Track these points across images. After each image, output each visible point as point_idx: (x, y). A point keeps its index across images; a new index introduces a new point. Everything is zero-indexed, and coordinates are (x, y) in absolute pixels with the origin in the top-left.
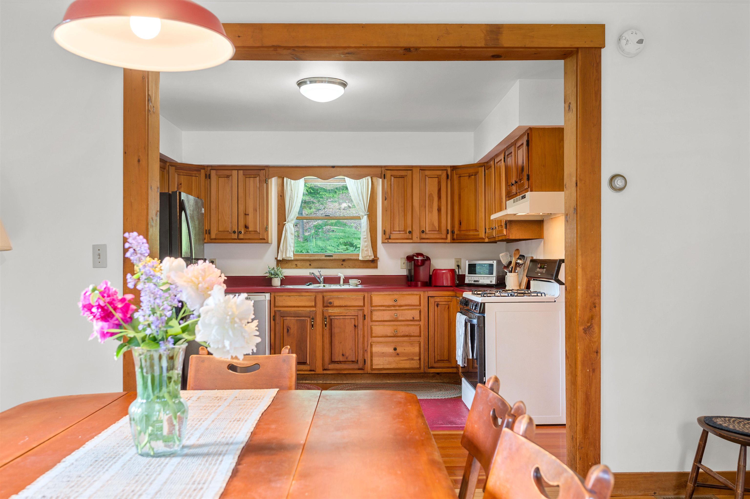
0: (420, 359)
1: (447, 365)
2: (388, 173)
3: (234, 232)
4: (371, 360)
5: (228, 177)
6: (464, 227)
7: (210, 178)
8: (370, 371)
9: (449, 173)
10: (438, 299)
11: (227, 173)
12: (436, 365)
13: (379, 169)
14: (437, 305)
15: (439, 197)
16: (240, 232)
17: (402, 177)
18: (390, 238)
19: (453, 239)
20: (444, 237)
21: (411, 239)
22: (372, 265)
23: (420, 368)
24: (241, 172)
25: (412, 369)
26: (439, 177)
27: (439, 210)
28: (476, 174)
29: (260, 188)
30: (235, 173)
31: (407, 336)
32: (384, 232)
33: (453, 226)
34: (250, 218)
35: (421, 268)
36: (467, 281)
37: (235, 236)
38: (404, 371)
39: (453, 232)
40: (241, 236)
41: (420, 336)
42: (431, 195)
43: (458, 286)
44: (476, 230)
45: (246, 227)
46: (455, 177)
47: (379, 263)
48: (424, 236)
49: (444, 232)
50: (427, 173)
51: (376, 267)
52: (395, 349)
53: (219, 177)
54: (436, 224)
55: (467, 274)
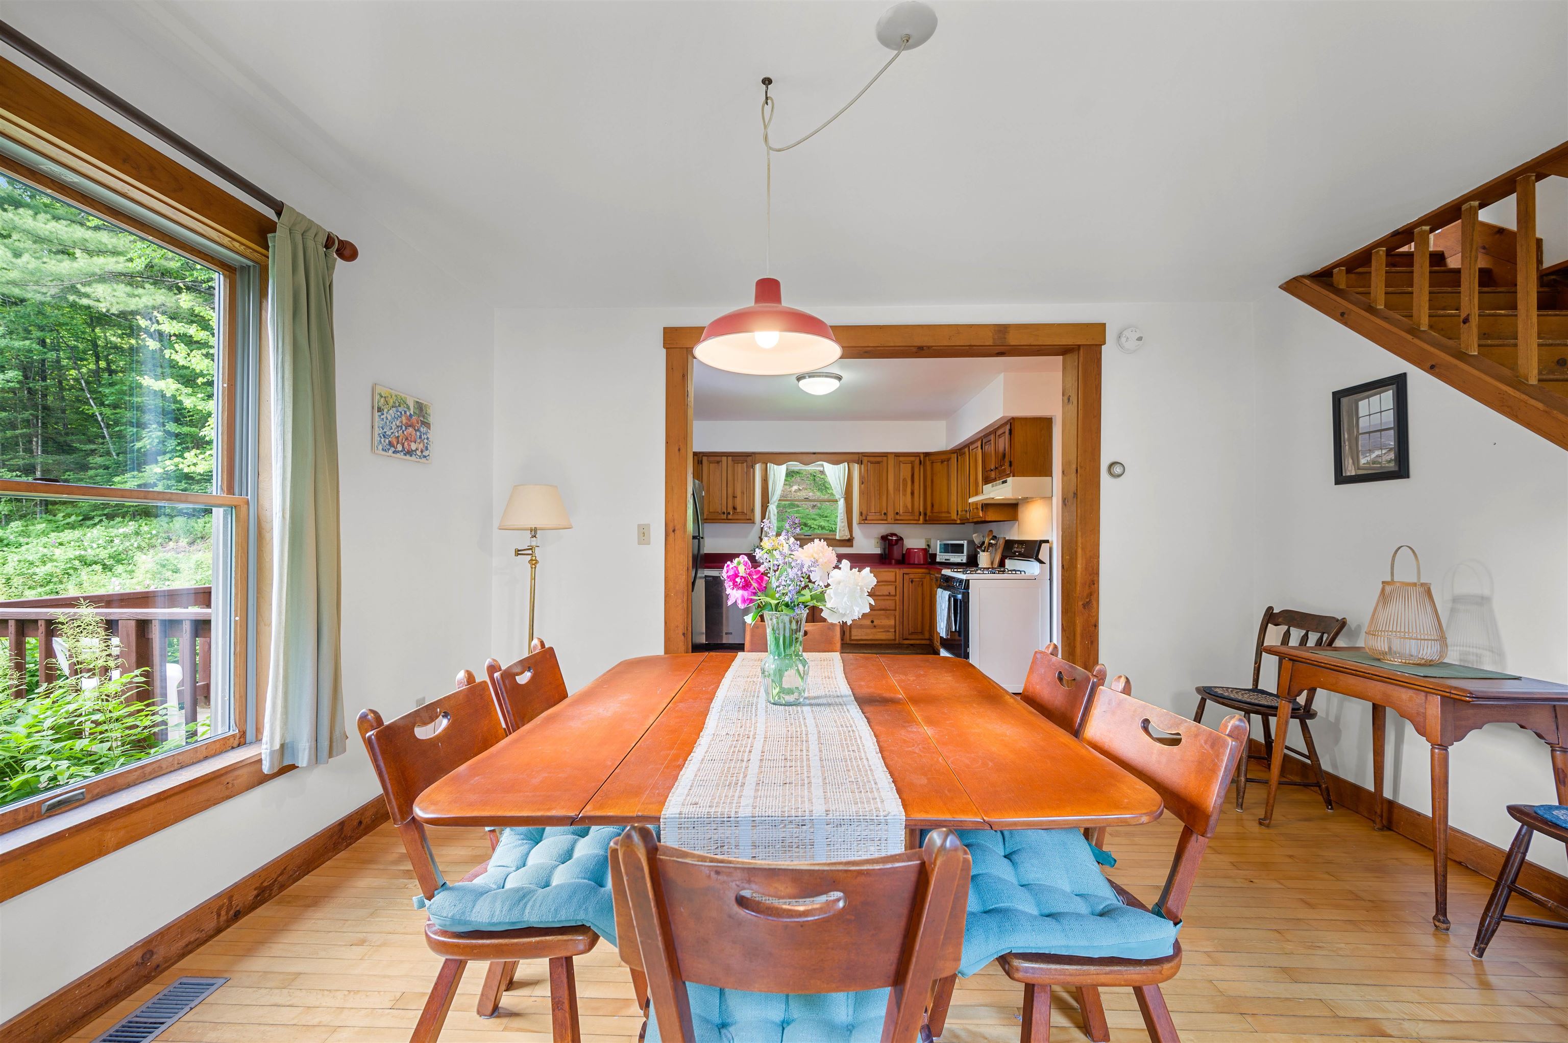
0: (895, 631)
1: (920, 637)
2: (865, 460)
3: (724, 513)
4: (850, 632)
5: (718, 462)
6: (936, 509)
7: (702, 463)
8: (848, 642)
9: (922, 459)
10: (912, 576)
11: (718, 459)
12: (910, 637)
13: (857, 456)
14: (912, 582)
15: (913, 482)
16: (729, 513)
17: (878, 463)
18: (866, 519)
19: (925, 520)
20: (917, 518)
21: (886, 520)
22: (848, 544)
23: (895, 640)
24: (730, 458)
25: (889, 640)
26: (912, 463)
27: (912, 493)
28: (949, 460)
29: (747, 473)
30: (724, 459)
31: (883, 610)
32: (861, 514)
33: (925, 508)
34: (738, 500)
35: (895, 547)
36: (938, 560)
37: (725, 517)
38: (880, 642)
39: (925, 514)
40: (730, 517)
41: (895, 610)
42: (905, 480)
43: (930, 564)
44: (948, 512)
45: (734, 508)
46: (928, 463)
47: (855, 543)
48: (898, 517)
49: (917, 514)
50: (901, 459)
51: (852, 546)
52: (872, 622)
53: (710, 462)
54: (909, 506)
55: (938, 553)
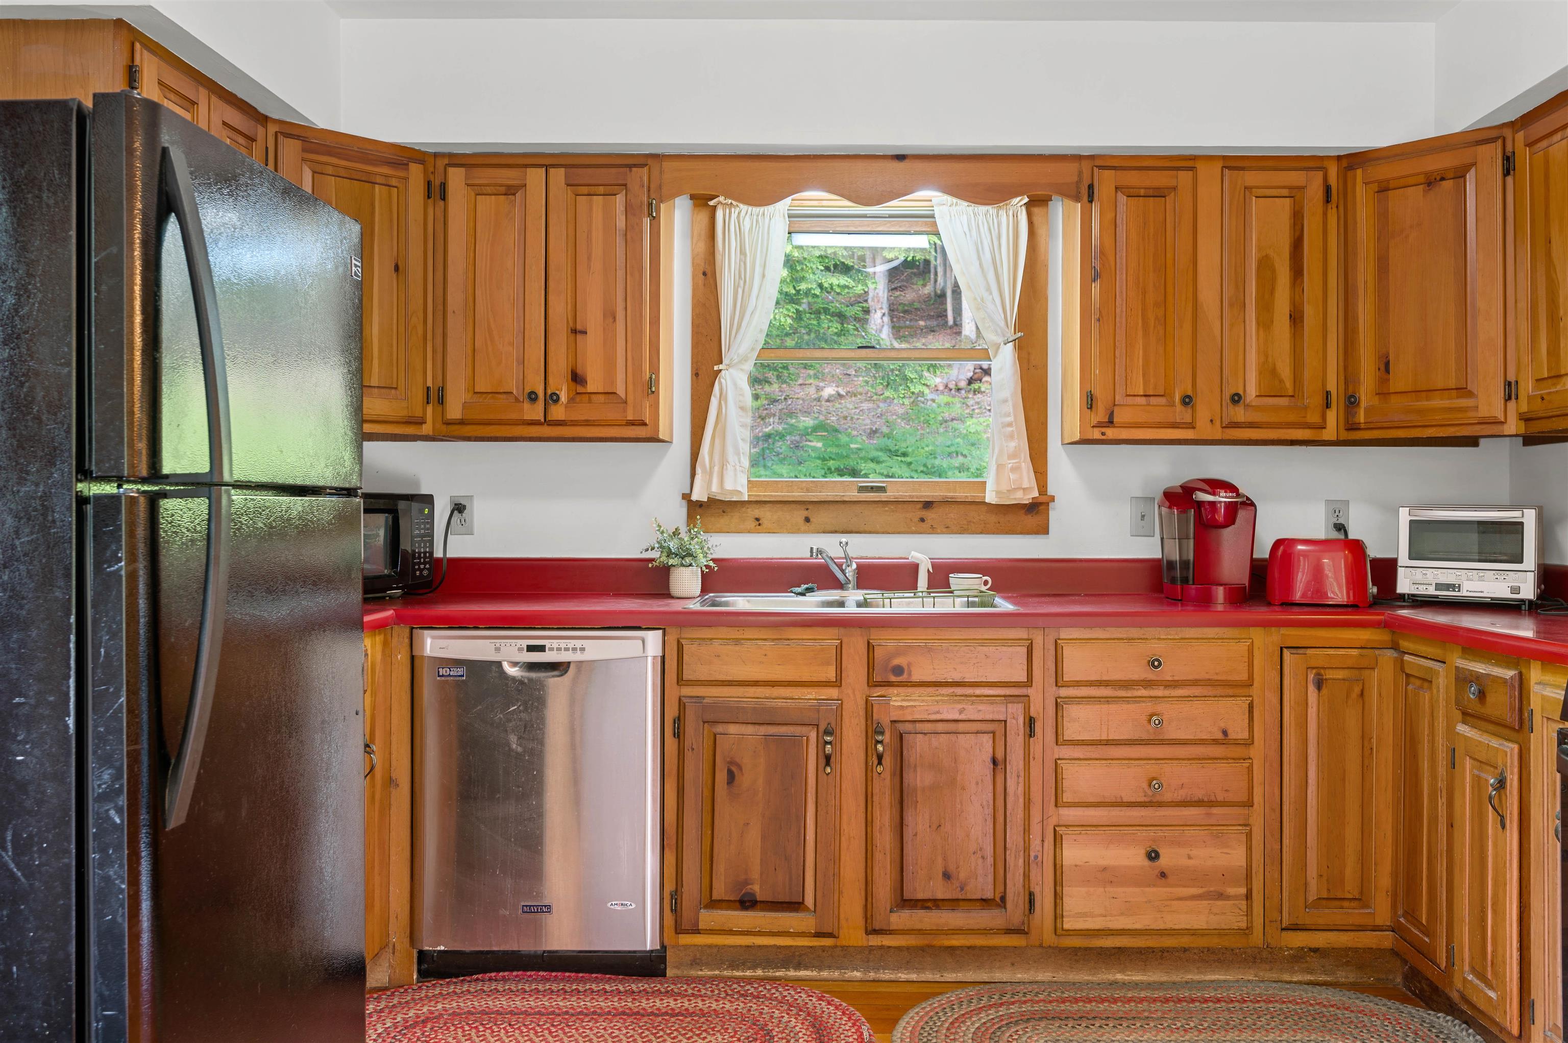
0: (1248, 896)
1: (1355, 915)
2: (1106, 182)
3: (532, 397)
4: (1058, 897)
5: (510, 191)
6: (1400, 380)
7: (444, 198)
8: (1049, 938)
9: (1333, 181)
10: (1317, 656)
11: (508, 176)
12: (1306, 919)
13: (1073, 167)
14: (1319, 685)
15: (1297, 271)
16: (554, 398)
17: (1159, 194)
18: (1110, 422)
19: (1352, 427)
20: (1313, 417)
21: (1191, 426)
22: (1031, 520)
23: (1247, 931)
24: (558, 175)
25: (1221, 933)
26: (1295, 193)
27: (1296, 318)
29: (631, 235)
30: (535, 177)
31: (1199, 803)
32: (1090, 401)
33: (1349, 376)
34: (592, 344)
35: (1227, 534)
36: (1404, 586)
37: (535, 412)
38: (1185, 941)
39: (1352, 402)
40: (557, 412)
41: (1249, 804)
42: (1265, 264)
43: (1377, 602)
44: (1463, 391)
45: (577, 378)
46: (1362, 195)
47: (1054, 515)
48: (1240, 414)
49: (1317, 400)
50: (1251, 178)
51: (1043, 530)
52: (1153, 856)
53: (479, 191)
54: (1285, 371)
55: (1403, 558)
